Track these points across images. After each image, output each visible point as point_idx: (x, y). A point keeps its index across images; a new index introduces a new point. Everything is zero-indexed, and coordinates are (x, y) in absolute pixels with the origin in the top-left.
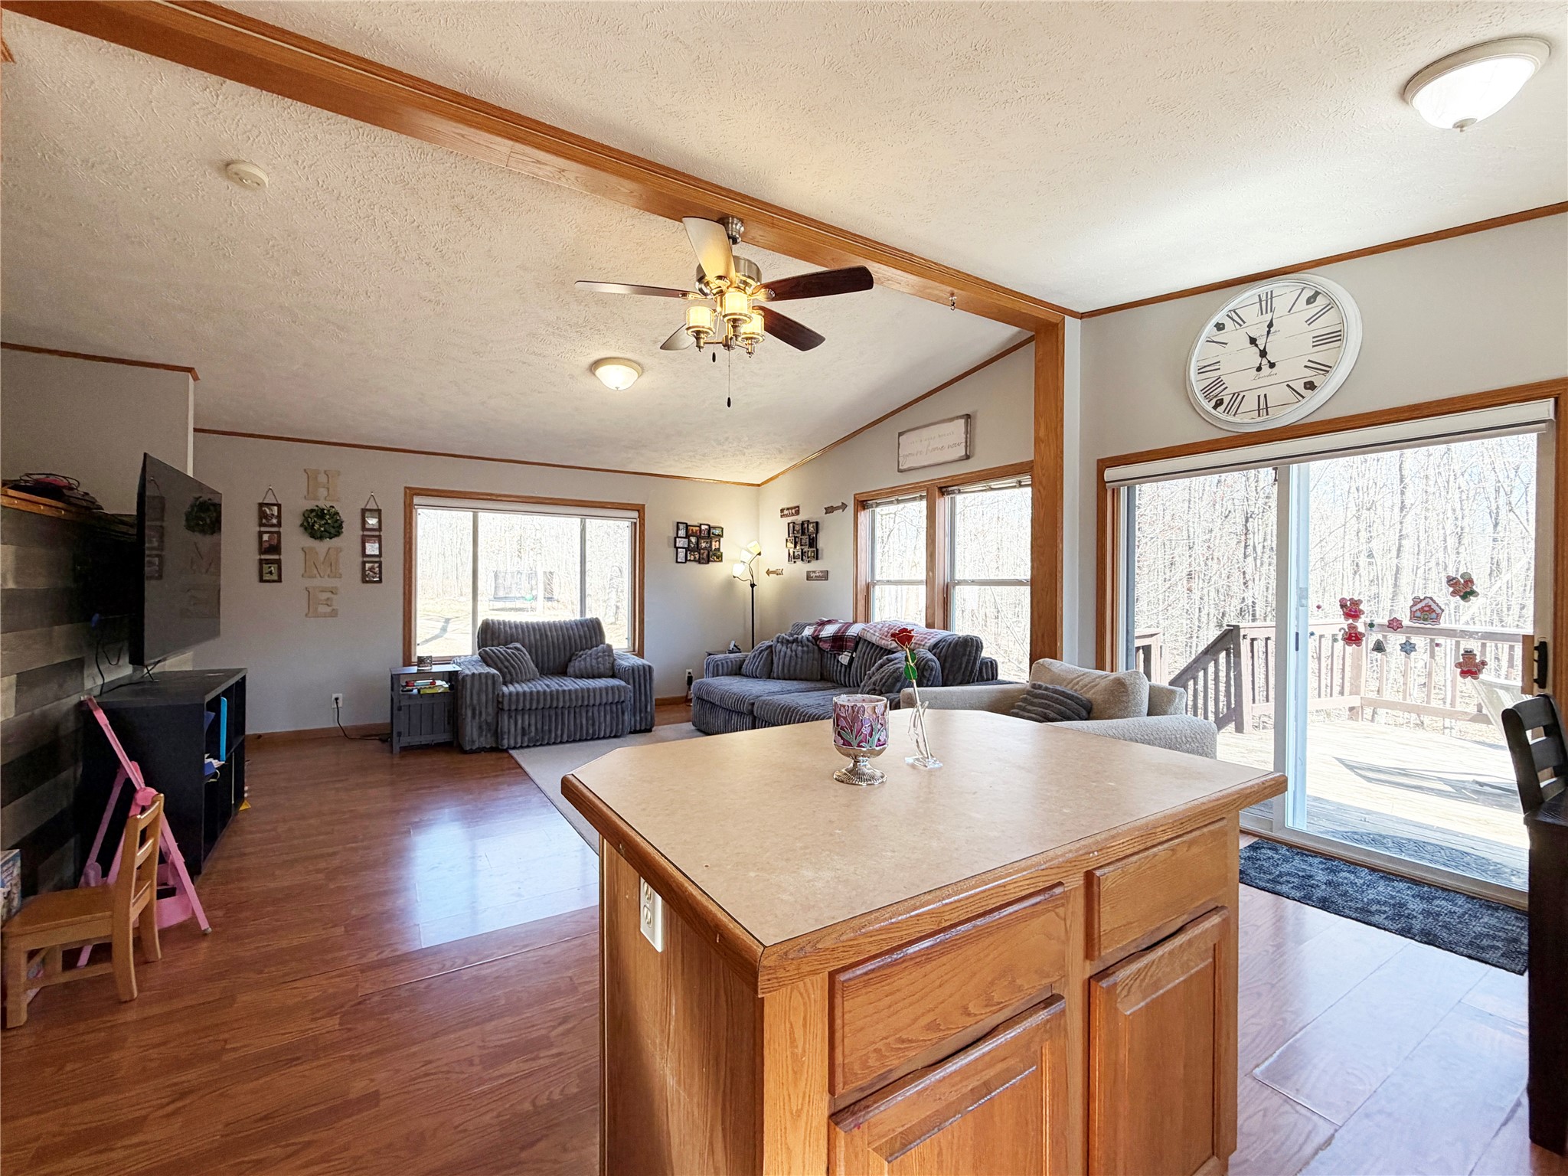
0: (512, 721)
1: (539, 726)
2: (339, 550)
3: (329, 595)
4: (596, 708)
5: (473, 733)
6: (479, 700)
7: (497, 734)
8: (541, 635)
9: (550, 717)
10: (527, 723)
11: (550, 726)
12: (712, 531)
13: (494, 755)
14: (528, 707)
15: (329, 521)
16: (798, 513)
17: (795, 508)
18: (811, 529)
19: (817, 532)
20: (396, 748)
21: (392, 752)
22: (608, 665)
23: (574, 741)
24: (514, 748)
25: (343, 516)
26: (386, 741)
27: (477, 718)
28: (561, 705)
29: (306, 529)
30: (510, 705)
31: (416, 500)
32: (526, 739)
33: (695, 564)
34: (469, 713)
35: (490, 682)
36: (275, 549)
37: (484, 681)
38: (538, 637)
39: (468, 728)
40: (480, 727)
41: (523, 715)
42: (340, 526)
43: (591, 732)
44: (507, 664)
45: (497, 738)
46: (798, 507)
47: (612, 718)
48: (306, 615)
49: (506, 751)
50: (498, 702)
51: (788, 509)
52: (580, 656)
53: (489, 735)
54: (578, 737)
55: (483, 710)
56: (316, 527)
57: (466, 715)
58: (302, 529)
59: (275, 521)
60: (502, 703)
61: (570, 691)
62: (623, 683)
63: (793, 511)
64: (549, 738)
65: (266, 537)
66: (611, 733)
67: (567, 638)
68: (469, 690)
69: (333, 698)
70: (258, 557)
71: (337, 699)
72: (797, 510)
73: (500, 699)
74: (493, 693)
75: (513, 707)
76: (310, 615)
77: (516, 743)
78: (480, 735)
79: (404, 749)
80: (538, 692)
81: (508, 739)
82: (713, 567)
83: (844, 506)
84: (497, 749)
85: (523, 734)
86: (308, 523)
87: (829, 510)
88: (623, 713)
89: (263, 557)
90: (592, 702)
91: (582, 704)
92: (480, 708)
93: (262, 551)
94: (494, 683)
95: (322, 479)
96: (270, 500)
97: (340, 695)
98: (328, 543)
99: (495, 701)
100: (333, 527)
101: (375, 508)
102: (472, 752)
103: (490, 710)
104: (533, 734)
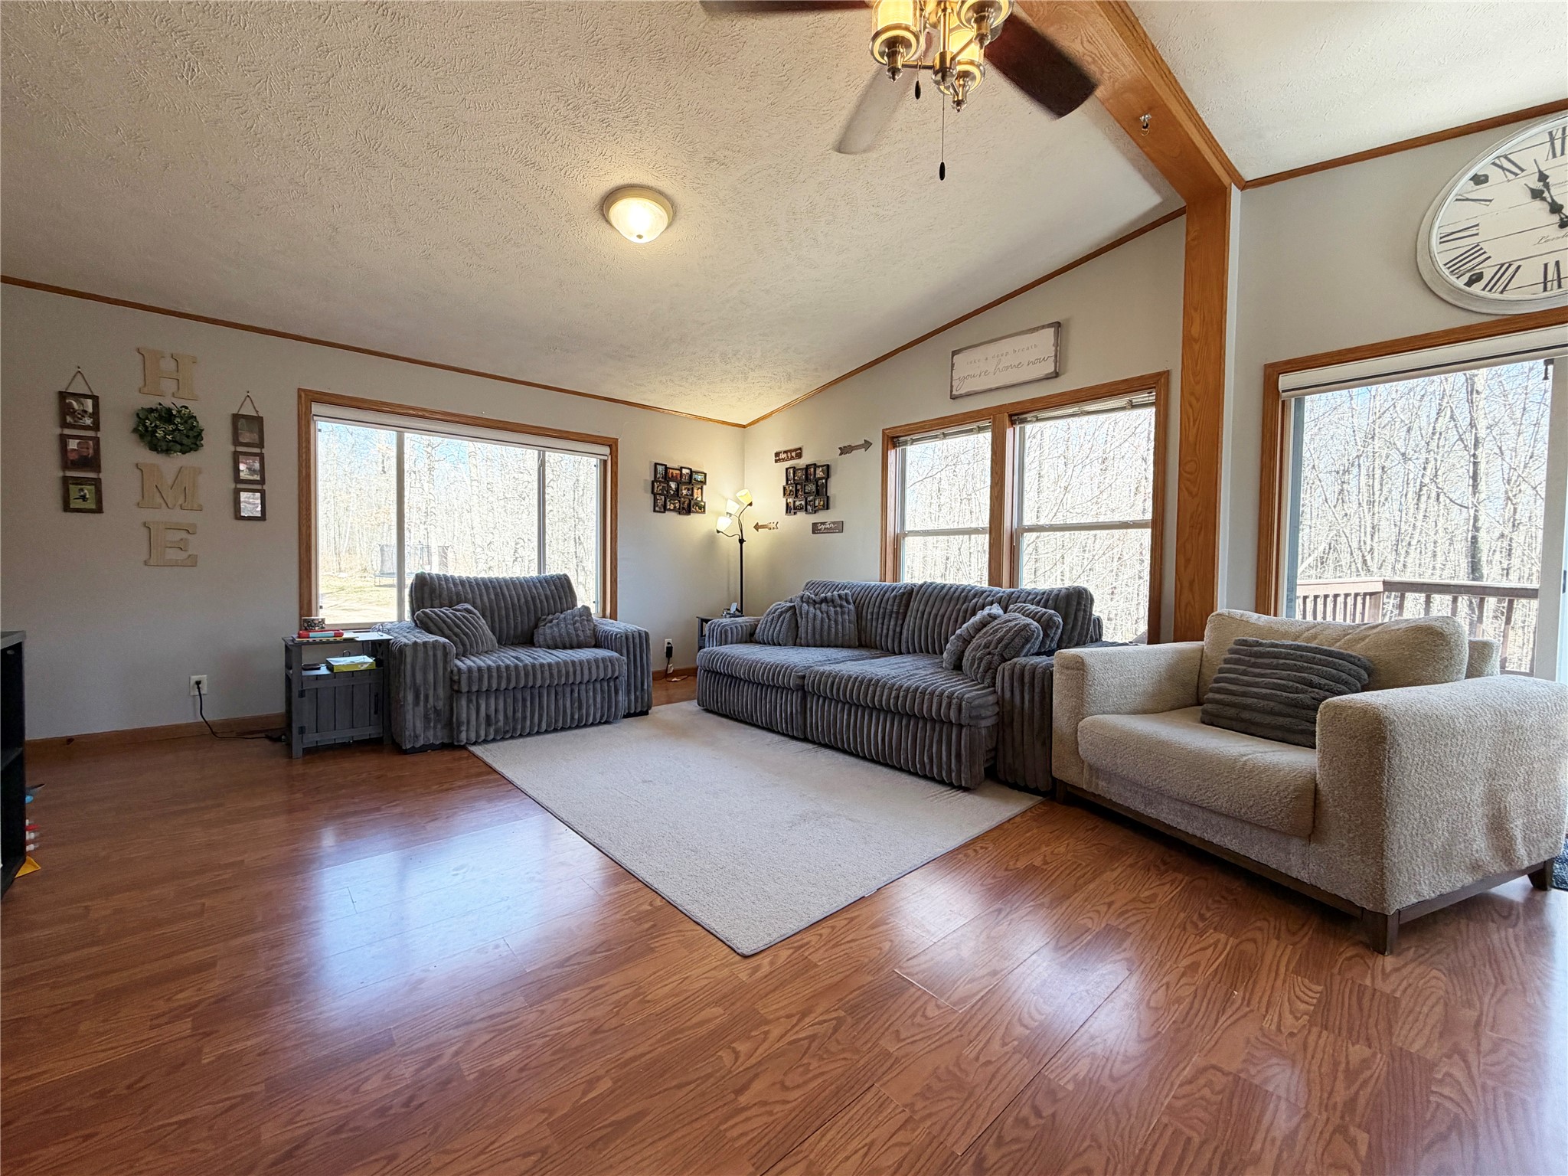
0: (473, 707)
1: (510, 713)
2: (198, 471)
3: (183, 535)
4: (583, 687)
5: (415, 725)
6: (425, 680)
7: (451, 725)
8: (496, 595)
9: (524, 700)
10: (493, 707)
11: (524, 711)
12: (695, 476)
13: (447, 756)
14: (494, 687)
15: (181, 427)
16: (799, 456)
17: (795, 450)
18: (820, 473)
19: (828, 476)
20: (297, 749)
21: (290, 756)
22: (588, 633)
23: (555, 730)
24: (475, 744)
25: (202, 423)
26: (278, 740)
27: (422, 704)
28: (539, 683)
29: (142, 436)
30: (470, 686)
31: (316, 408)
32: (492, 730)
33: (674, 514)
34: (410, 698)
35: (440, 654)
36: (92, 462)
37: (431, 653)
38: (493, 596)
39: (409, 716)
40: (426, 717)
41: (487, 699)
42: (199, 436)
43: (576, 717)
44: (456, 630)
45: (451, 730)
46: (800, 449)
47: (603, 698)
48: (146, 563)
49: (464, 748)
50: (452, 681)
51: (785, 452)
52: (551, 621)
53: (439, 726)
54: (560, 725)
55: (431, 693)
56: (160, 433)
57: (405, 697)
58: (135, 437)
59: (88, 421)
60: (459, 682)
61: (550, 665)
62: (616, 655)
63: (794, 454)
64: (523, 728)
65: (73, 444)
66: (601, 718)
67: (530, 599)
68: (409, 667)
69: (193, 682)
70: (61, 474)
71: (198, 683)
72: (799, 453)
73: (456, 678)
74: (445, 669)
75: (475, 688)
76: (152, 562)
77: (478, 735)
78: (426, 728)
79: (307, 751)
80: (507, 667)
81: (467, 731)
82: (694, 518)
83: (867, 445)
84: (451, 746)
85: (488, 723)
86: (146, 428)
87: (844, 450)
88: (616, 692)
89: (69, 474)
90: (578, 680)
91: (565, 682)
92: (426, 690)
93: (67, 463)
94: (446, 654)
95: (168, 365)
96: (79, 388)
97: (204, 678)
98: (178, 460)
99: (448, 680)
100: (188, 437)
101: (254, 414)
102: (414, 751)
103: (441, 692)
104: (501, 724)
